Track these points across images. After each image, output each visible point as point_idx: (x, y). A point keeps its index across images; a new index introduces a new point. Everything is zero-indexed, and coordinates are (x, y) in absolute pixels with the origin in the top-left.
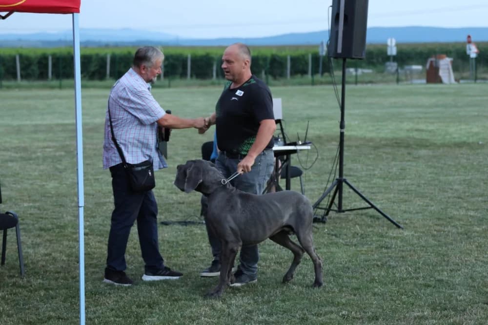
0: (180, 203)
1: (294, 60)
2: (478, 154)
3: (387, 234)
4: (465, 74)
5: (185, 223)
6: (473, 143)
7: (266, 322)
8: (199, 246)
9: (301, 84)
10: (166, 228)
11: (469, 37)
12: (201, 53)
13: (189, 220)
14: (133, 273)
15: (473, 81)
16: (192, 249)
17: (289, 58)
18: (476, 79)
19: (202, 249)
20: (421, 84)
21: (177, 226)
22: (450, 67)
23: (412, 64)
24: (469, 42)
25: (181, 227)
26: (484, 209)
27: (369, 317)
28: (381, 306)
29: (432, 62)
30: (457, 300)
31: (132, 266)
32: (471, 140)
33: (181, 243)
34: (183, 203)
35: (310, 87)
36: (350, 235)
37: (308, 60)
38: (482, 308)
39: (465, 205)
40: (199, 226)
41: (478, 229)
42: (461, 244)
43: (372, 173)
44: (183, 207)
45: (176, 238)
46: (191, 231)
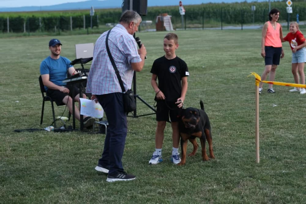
0: (24, 116)
1: (75, 19)
2: (205, 74)
3: (169, 131)
4: (178, 25)
5: (31, 130)
6: (199, 67)
7: (107, 201)
8: (45, 146)
9: (80, 34)
10: (19, 134)
11: (180, 2)
12: (15, 16)
13: (33, 128)
14: (4, 169)
15: (184, 29)
16: (41, 149)
17: (71, 18)
18: (185, 28)
19: (48, 148)
20: (153, 32)
21: (26, 133)
22: (170, 21)
23: (146, 20)
24: (181, 6)
25: (29, 133)
26: (223, 110)
27: (177, 193)
28: (183, 183)
29: (159, 18)
30: (231, 175)
31: (2, 164)
32: (197, 66)
33: (32, 145)
34: (26, 116)
35: (86, 36)
36: (145, 133)
37: (83, 19)
38: (250, 181)
39: (210, 108)
40: (41, 132)
41: (225, 124)
42: (218, 135)
43: (143, 89)
44: (26, 118)
45: (28, 141)
46: (37, 136)
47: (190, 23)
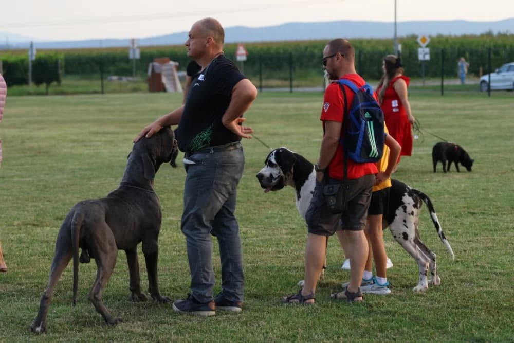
22: (175, 72)
29: (153, 66)
47: (268, 78)
